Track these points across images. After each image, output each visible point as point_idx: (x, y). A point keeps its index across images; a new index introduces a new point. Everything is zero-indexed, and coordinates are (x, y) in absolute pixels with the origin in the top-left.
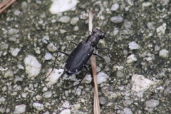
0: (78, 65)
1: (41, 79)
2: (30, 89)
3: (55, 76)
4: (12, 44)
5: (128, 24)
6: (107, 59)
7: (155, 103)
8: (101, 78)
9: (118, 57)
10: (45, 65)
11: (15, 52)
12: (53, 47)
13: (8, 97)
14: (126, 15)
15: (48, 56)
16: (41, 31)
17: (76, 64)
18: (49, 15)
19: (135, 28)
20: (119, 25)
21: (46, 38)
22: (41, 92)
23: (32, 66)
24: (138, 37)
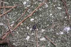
1: (29, 30)
3: (31, 29)
4: (25, 25)
5: (41, 22)
6: (38, 27)
7: (45, 33)
8: (37, 30)
9: (40, 27)
10: (30, 28)
11: (25, 26)
12: (31, 25)
13: (25, 32)
15: (30, 27)
16: (29, 23)
17: (34, 28)
18: (30, 21)
21: (30, 24)
22: (29, 31)
23: (28, 28)
24: (42, 24)
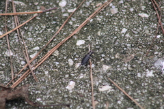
0: (85, 62)
1: (73, 66)
2: (70, 69)
3: (78, 65)
4: (64, 55)
5: (101, 49)
6: (95, 60)
7: (110, 74)
8: (93, 66)
9: (98, 59)
10: (75, 62)
11: (65, 58)
12: (77, 56)
13: (63, 72)
14: (101, 46)
15: (76, 59)
16: (74, 51)
17: (85, 61)
18: (76, 46)
19: (103, 50)
20: (98, 49)
21: (75, 53)
22: (73, 70)
23: (71, 62)
24: (105, 53)
